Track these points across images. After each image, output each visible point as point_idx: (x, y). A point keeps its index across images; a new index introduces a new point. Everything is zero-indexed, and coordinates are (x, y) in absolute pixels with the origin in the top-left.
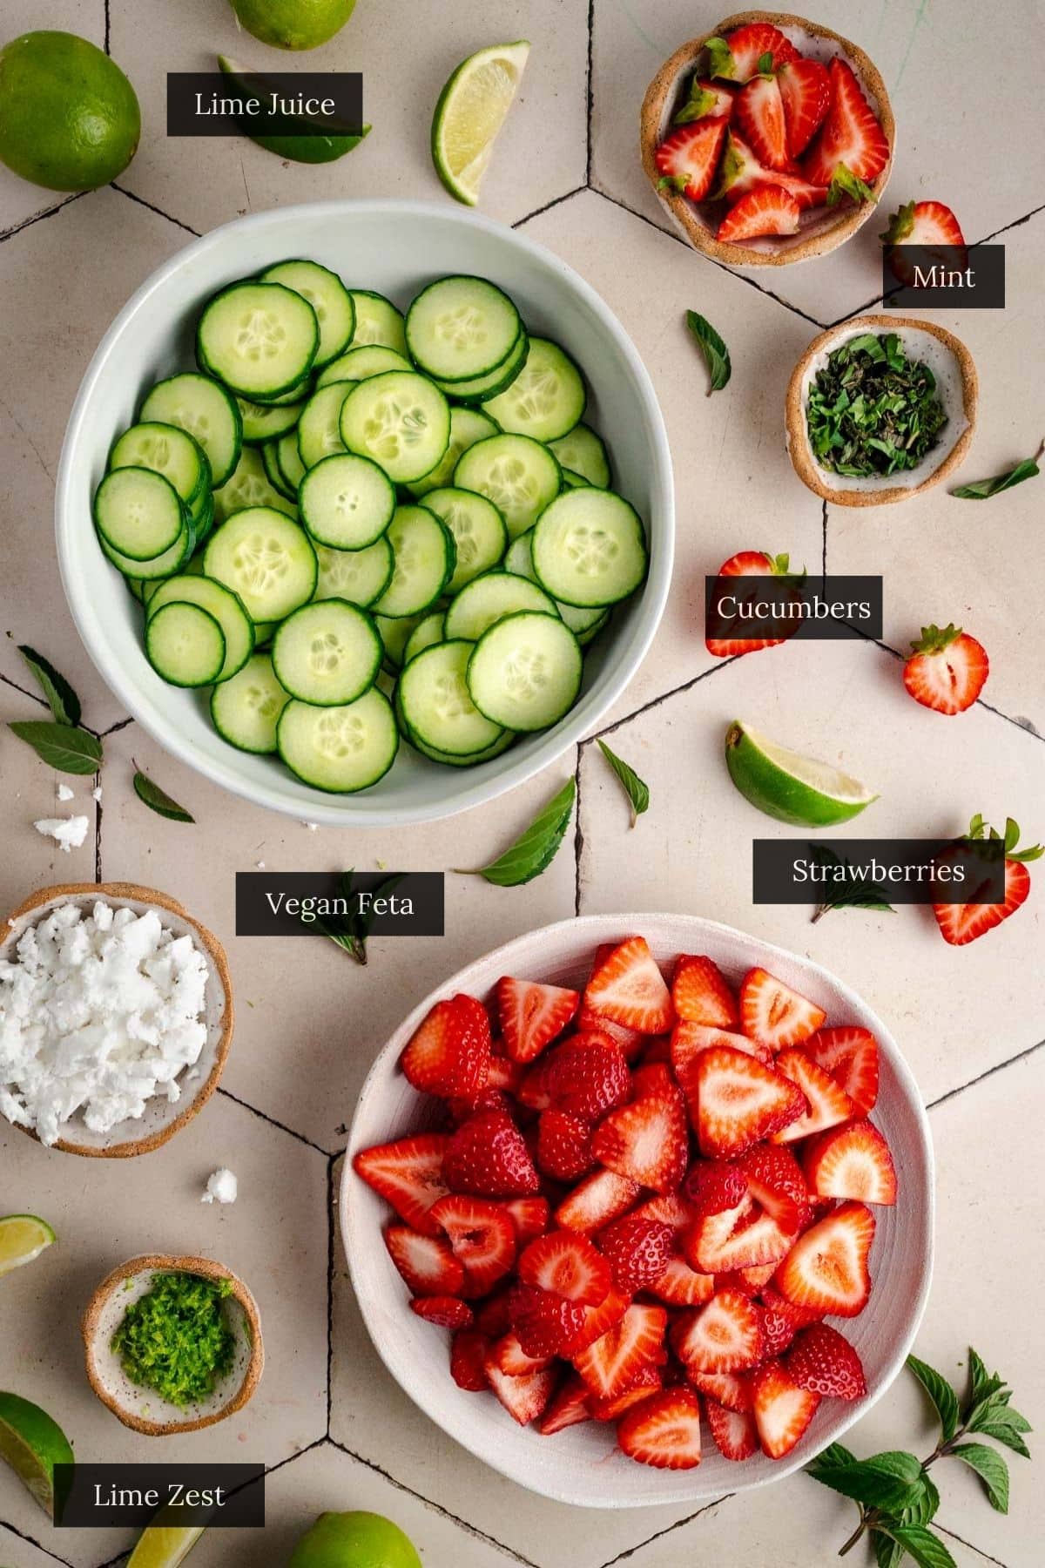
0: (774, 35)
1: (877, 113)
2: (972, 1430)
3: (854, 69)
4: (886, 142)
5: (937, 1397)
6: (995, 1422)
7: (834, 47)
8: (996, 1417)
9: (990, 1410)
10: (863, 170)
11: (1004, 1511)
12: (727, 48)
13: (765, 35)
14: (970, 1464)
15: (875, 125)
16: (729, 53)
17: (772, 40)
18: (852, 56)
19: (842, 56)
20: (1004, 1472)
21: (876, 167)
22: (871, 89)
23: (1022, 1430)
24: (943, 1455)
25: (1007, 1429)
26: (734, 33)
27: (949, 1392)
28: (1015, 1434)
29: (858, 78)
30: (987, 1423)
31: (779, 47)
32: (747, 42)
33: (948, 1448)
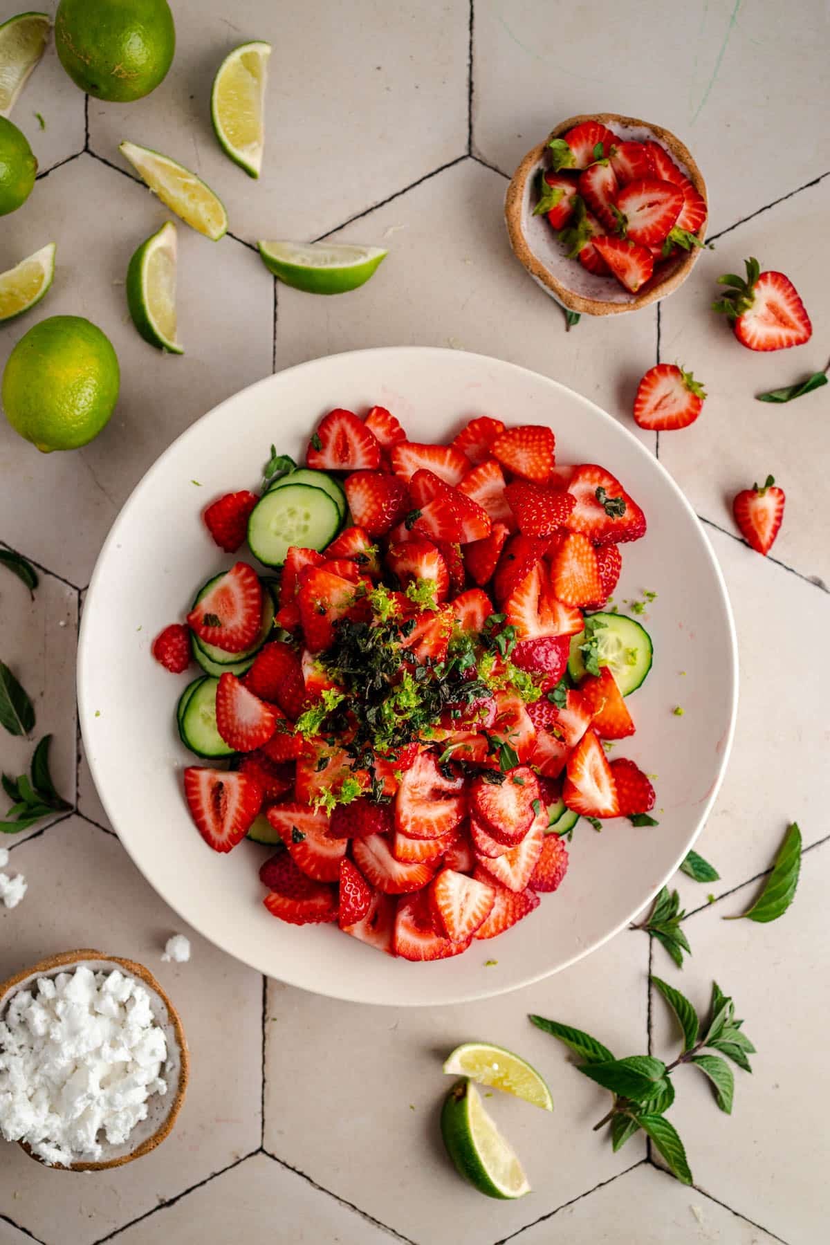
0: (599, 129)
1: (689, 177)
2: (709, 1045)
3: (665, 146)
4: (702, 199)
5: (682, 1016)
6: (727, 1041)
7: (645, 132)
8: (728, 1037)
9: (724, 1031)
10: (690, 224)
11: (729, 1112)
12: (567, 146)
13: (593, 130)
14: (705, 1071)
15: (690, 187)
16: (568, 149)
17: (598, 133)
18: (661, 137)
19: (653, 138)
20: (731, 1080)
21: (700, 220)
22: (680, 158)
23: (748, 1051)
24: (684, 1061)
25: (737, 1048)
26: (570, 132)
27: (692, 1012)
28: (742, 1053)
29: (669, 153)
30: (721, 1041)
31: (604, 138)
32: (580, 139)
33: (688, 1057)
